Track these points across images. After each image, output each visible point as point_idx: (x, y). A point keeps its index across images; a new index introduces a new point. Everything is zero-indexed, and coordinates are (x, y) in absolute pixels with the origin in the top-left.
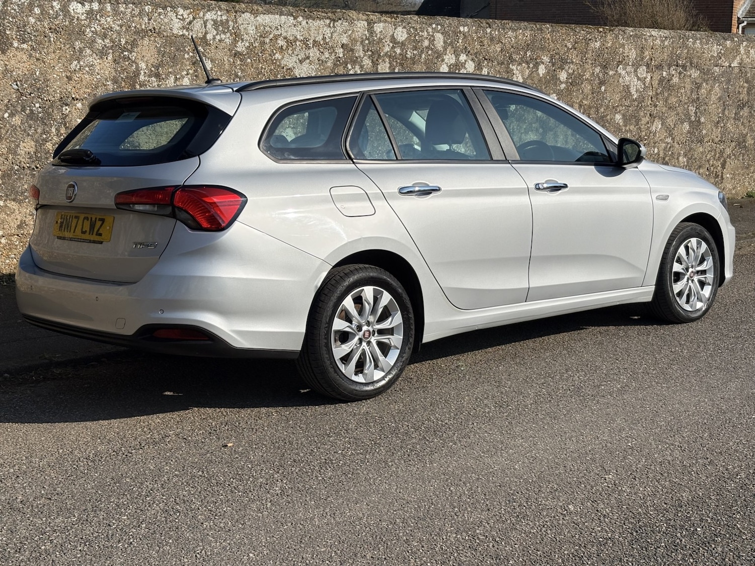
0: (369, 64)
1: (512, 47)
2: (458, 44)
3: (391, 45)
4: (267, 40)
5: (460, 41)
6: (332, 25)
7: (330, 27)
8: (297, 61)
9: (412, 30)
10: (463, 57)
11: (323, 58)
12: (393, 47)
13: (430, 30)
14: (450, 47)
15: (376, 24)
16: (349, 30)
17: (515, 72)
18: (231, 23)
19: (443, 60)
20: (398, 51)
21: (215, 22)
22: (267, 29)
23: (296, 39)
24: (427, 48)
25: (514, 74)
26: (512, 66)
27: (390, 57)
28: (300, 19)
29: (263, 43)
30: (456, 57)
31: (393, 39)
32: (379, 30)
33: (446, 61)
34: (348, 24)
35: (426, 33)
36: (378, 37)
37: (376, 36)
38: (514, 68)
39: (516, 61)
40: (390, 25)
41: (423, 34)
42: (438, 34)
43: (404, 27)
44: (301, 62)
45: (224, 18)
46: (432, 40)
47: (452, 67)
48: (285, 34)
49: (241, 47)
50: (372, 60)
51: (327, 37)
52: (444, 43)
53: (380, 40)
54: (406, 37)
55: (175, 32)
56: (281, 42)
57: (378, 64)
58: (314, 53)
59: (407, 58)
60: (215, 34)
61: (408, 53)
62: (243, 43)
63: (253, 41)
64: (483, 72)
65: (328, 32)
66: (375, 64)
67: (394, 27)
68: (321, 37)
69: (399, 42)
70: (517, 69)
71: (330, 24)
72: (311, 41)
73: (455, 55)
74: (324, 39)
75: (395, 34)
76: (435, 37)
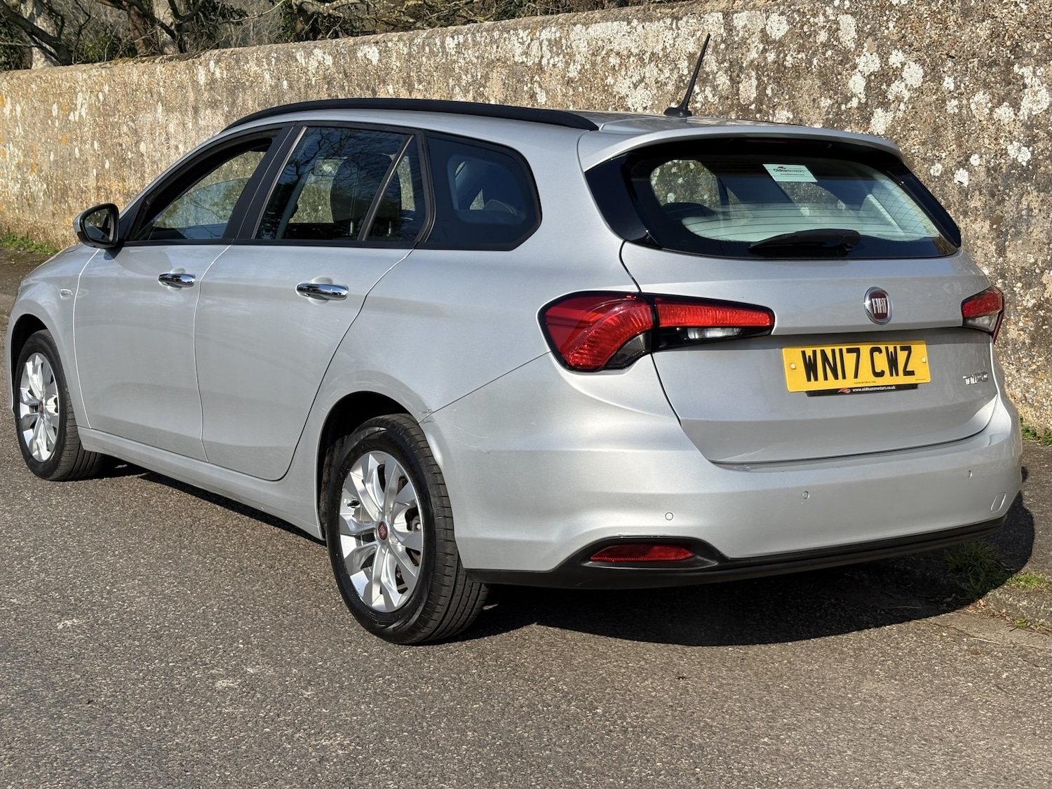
0: (724, 83)
1: (1022, 24)
2: (886, 31)
3: (761, 47)
4: (599, 58)
5: (891, 25)
6: (674, 26)
7: (672, 29)
8: (631, 86)
9: (796, 16)
10: (896, 58)
11: (662, 78)
12: (764, 51)
13: (829, 11)
14: (870, 39)
15: (735, 15)
16: (698, 30)
17: (1027, 81)
18: (564, 41)
19: (855, 67)
20: (771, 57)
21: (549, 41)
22: (600, 43)
23: (630, 54)
24: (824, 45)
25: (1025, 86)
26: (1020, 68)
27: (757, 68)
28: (635, 22)
29: (594, 64)
30: (881, 57)
31: (765, 38)
32: (742, 24)
33: (860, 67)
34: (695, 21)
35: (822, 18)
36: (740, 35)
37: (737, 35)
38: (1027, 71)
39: (1029, 55)
40: (758, 13)
41: (816, 20)
42: (846, 16)
43: (782, 14)
44: (635, 86)
45: (558, 35)
46: (834, 31)
47: (873, 77)
48: (617, 48)
49: (573, 72)
50: (731, 76)
51: (668, 45)
52: (857, 32)
53: (744, 41)
54: (786, 30)
55: (517, 59)
56: (614, 60)
57: (738, 83)
58: (651, 71)
59: (785, 68)
60: (549, 57)
61: (788, 58)
62: (575, 67)
63: (584, 63)
64: (945, 84)
65: (670, 37)
66: (735, 82)
67: (764, 15)
68: (660, 47)
69: (774, 41)
70: (1034, 73)
71: (671, 24)
72: (648, 55)
73: (879, 54)
74: (664, 49)
75: (767, 28)
76: (841, 22)
